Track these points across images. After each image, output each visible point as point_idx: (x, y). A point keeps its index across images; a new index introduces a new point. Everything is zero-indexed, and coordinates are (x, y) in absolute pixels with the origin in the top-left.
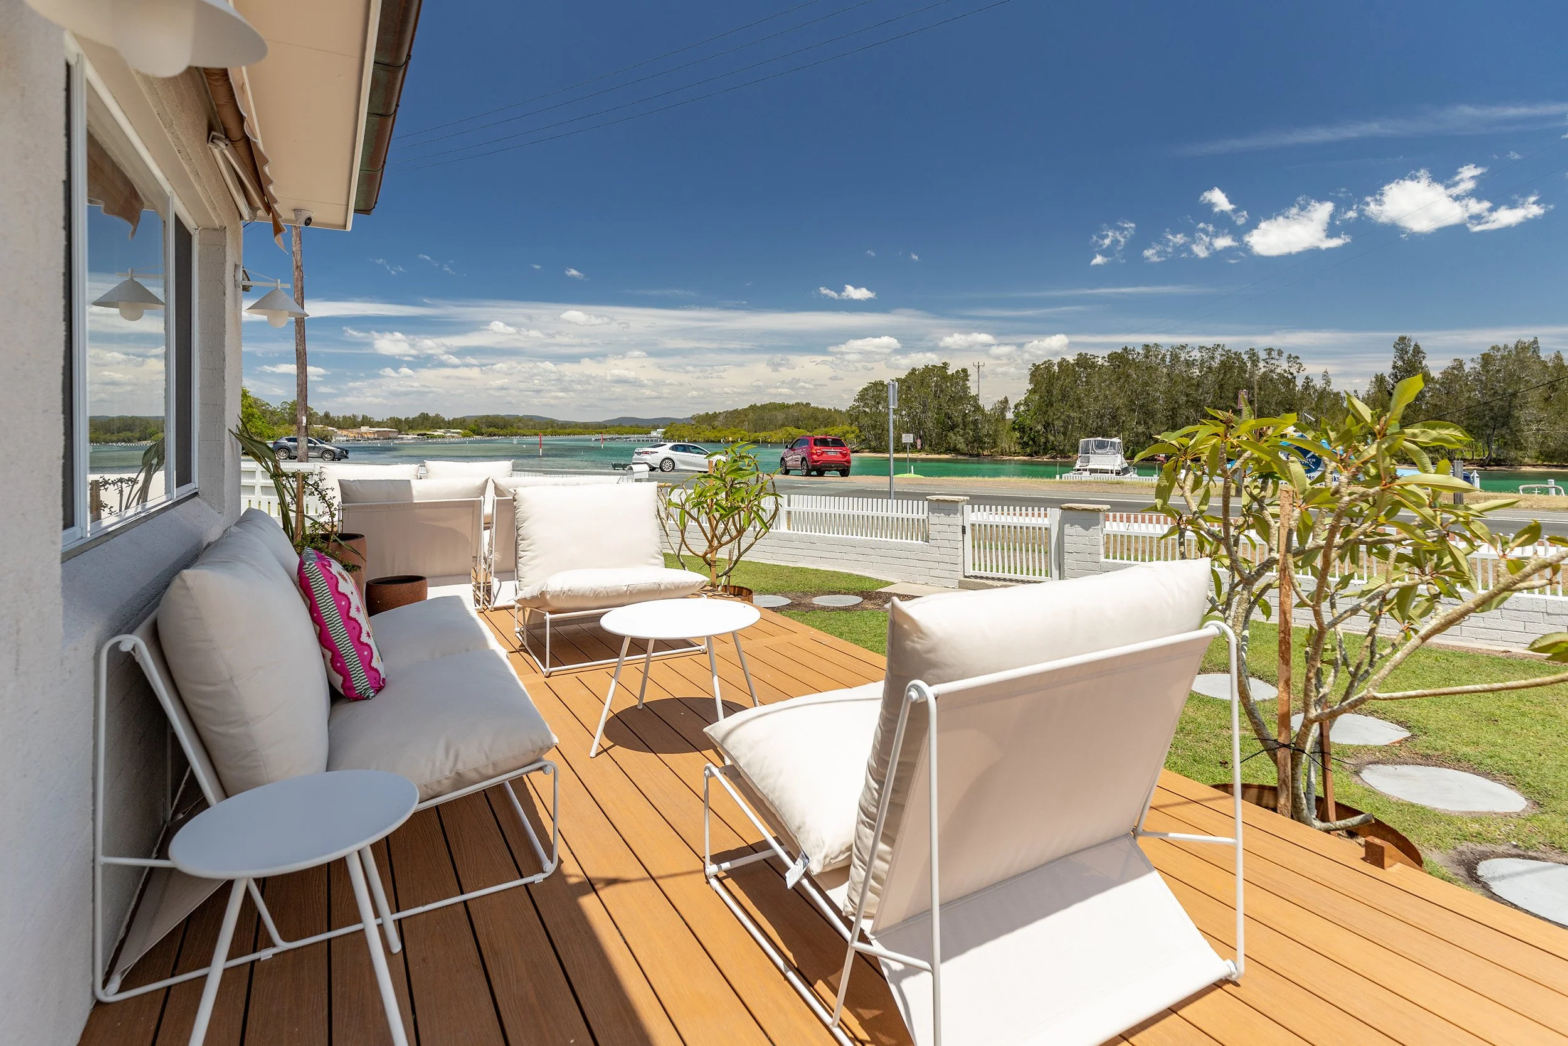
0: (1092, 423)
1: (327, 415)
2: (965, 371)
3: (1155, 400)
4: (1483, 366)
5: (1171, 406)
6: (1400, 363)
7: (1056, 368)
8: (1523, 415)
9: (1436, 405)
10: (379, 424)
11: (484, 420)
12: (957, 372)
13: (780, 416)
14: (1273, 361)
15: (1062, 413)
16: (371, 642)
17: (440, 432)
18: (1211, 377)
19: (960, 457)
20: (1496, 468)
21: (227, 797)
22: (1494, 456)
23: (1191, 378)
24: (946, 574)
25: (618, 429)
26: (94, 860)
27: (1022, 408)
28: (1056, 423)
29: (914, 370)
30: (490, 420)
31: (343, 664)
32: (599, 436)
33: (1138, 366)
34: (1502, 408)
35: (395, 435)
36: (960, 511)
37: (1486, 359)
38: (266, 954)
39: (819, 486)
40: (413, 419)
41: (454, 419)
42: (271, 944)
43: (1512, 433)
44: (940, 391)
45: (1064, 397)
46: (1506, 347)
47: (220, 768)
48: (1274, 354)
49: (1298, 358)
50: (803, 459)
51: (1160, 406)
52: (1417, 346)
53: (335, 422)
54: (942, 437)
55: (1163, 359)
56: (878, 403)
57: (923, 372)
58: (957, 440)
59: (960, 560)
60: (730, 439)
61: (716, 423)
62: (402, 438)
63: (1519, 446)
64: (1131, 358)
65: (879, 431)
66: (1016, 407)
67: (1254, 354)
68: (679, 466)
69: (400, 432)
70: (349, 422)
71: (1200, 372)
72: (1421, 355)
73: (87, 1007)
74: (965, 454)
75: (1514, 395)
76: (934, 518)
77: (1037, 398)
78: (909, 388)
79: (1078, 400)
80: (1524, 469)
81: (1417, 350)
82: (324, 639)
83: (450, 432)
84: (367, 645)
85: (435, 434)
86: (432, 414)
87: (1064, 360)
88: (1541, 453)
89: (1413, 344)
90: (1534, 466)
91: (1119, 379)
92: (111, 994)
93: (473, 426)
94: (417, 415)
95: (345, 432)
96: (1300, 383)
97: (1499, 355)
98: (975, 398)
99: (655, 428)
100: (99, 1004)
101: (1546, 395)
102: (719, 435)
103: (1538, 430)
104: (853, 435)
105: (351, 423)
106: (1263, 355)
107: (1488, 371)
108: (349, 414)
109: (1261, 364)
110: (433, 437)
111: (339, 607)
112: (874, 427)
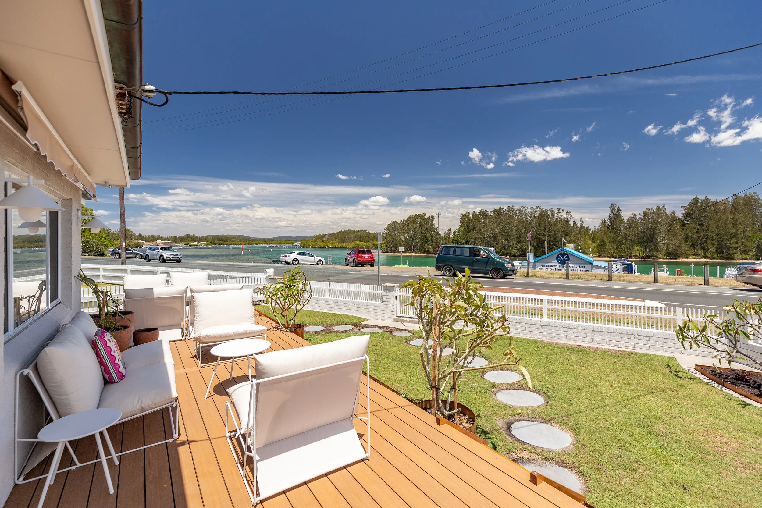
0: (486, 240)
1: (140, 235)
2: (432, 217)
3: (512, 230)
4: (644, 217)
5: (518, 233)
6: (612, 215)
7: (471, 216)
8: (658, 237)
9: (625, 233)
10: (166, 239)
11: (216, 237)
12: (429, 217)
13: (353, 236)
14: (560, 214)
15: (473, 236)
16: (120, 363)
17: (195, 243)
18: (535, 221)
19: (430, 255)
20: (648, 259)
21: (60, 417)
22: (648, 254)
23: (527, 221)
24: (389, 316)
25: (279, 241)
26: (14, 440)
27: (457, 233)
28: (471, 240)
29: (411, 216)
30: (219, 237)
31: (108, 371)
32: (270, 245)
33: (505, 215)
34: (650, 234)
35: (174, 244)
36: (395, 290)
37: (645, 214)
38: (73, 468)
39: (357, 272)
40: (182, 237)
41: (202, 237)
42: (76, 465)
43: (655, 245)
44: (422, 225)
45: (474, 228)
46: (652, 209)
47: (59, 410)
48: (561, 211)
49: (570, 212)
50: (354, 259)
51: (514, 232)
52: (618, 208)
53: (144, 238)
54: (422, 246)
55: (516, 212)
56: (395, 231)
57: (415, 217)
58: (429, 247)
59: (395, 310)
60: (330, 246)
61: (324, 239)
62: (177, 246)
63: (657, 250)
64: (502, 211)
65: (395, 243)
66: (454, 233)
67: (552, 211)
68: (301, 262)
69: (176, 243)
70: (151, 238)
71: (531, 218)
72: (620, 211)
73: (12, 485)
74: (432, 254)
75: (655, 229)
76: (385, 293)
77: (463, 229)
78: (408, 224)
79: (480, 230)
80: (659, 260)
81: (619, 210)
82: (101, 363)
83: (200, 243)
84: (117, 364)
85: (193, 244)
86: (191, 234)
87: (474, 212)
88: (666, 253)
89: (617, 207)
90: (663, 259)
91: (497, 221)
92: (20, 481)
93: (211, 240)
94: (184, 235)
95: (149, 243)
96: (571, 223)
97: (649, 212)
98: (437, 229)
99: (297, 241)
100: (16, 485)
101: (668, 229)
102: (325, 244)
103: (665, 243)
104: (385, 245)
105: (152, 239)
106: (556, 211)
107: (645, 219)
108: (151, 234)
109: (556, 215)
110: (192, 245)
111: (107, 351)
112: (393, 241)
